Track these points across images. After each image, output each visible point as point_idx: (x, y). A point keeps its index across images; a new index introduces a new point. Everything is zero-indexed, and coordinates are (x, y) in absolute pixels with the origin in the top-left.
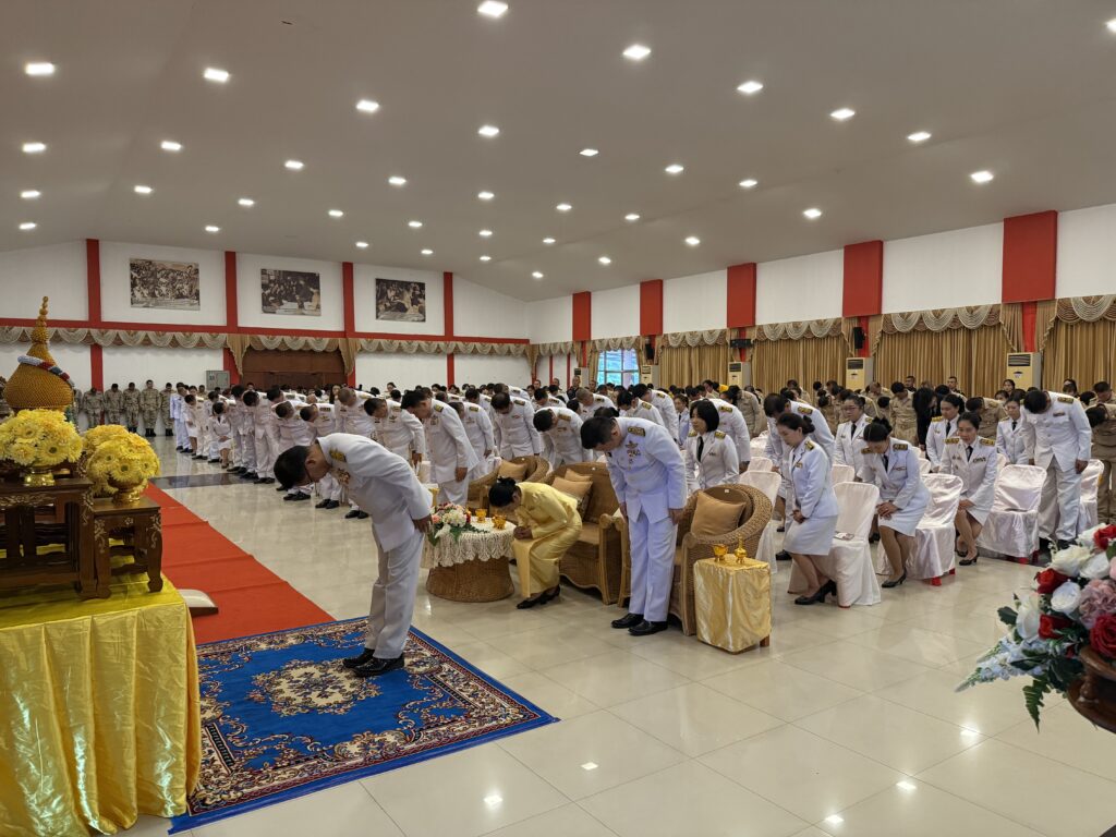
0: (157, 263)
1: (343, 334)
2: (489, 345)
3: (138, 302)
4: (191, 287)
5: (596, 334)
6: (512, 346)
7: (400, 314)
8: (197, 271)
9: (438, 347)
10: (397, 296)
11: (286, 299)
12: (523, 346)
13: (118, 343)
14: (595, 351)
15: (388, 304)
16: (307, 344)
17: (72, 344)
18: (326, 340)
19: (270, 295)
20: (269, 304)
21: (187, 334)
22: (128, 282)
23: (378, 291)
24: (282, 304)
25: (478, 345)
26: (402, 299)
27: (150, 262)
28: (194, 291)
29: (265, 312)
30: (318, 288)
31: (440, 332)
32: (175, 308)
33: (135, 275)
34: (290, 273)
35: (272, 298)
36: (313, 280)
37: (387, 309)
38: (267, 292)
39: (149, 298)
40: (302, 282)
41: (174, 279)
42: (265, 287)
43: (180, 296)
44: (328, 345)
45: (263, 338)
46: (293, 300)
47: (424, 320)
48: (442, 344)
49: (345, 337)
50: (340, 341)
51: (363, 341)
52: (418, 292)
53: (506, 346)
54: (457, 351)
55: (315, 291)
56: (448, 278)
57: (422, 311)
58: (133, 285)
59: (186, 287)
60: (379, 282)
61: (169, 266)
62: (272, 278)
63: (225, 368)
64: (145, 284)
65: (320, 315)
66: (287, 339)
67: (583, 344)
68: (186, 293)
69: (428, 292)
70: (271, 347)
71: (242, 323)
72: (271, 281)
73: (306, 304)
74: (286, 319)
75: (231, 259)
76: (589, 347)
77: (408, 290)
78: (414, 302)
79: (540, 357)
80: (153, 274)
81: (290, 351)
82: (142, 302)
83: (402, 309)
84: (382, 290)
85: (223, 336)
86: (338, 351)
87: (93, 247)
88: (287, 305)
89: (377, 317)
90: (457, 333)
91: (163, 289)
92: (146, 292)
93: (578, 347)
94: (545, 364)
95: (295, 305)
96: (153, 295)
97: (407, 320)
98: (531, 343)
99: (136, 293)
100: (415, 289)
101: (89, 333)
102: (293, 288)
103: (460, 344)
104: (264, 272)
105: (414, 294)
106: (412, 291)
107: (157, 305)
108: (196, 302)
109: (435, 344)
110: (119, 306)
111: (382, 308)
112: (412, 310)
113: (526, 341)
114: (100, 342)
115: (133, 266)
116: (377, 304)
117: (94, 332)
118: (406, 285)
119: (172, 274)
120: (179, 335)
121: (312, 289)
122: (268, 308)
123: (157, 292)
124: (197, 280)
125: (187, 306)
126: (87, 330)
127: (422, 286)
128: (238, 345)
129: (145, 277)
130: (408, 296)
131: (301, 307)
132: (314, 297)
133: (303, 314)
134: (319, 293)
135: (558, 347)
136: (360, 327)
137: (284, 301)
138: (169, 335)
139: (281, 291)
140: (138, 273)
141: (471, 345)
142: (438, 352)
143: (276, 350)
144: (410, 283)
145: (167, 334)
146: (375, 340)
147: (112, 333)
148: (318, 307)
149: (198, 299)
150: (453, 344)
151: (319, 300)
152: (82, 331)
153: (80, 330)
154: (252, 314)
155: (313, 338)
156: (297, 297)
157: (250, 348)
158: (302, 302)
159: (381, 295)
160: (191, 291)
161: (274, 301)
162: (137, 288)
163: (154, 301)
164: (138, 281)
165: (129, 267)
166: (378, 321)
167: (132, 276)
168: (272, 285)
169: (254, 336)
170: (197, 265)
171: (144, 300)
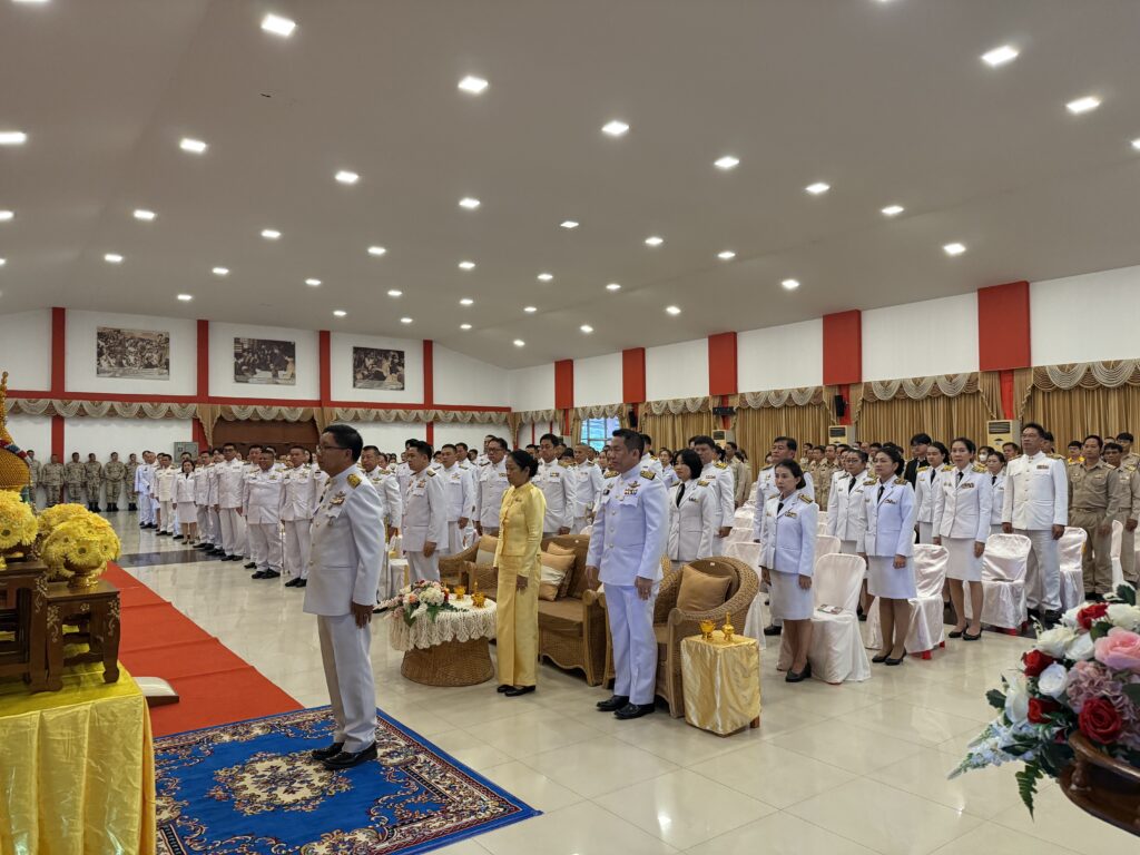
0: (126, 332)
1: (319, 404)
2: (469, 414)
3: (104, 372)
4: (161, 356)
5: (579, 402)
6: (493, 414)
7: (377, 382)
8: (167, 340)
9: (417, 416)
10: (374, 364)
11: (260, 368)
12: (504, 414)
13: (82, 414)
14: (578, 419)
15: (366, 373)
16: (280, 414)
17: (31, 415)
18: (300, 410)
19: (243, 364)
20: (242, 373)
21: (156, 404)
22: (95, 351)
23: (355, 360)
24: (255, 373)
25: (458, 413)
26: (380, 367)
27: (119, 331)
28: (164, 361)
29: (237, 381)
30: (293, 356)
31: (420, 400)
32: (142, 378)
33: (102, 344)
34: (265, 342)
35: (244, 368)
36: (288, 349)
37: (365, 377)
38: (242, 360)
39: (116, 368)
40: (276, 351)
41: (143, 348)
42: (237, 356)
43: (149, 366)
44: (302, 415)
45: (235, 408)
46: (268, 369)
47: (403, 389)
48: (421, 412)
49: (320, 406)
50: (315, 410)
51: (339, 408)
52: (396, 361)
53: (487, 414)
54: (437, 419)
55: (290, 360)
56: (428, 347)
57: (401, 379)
58: (100, 354)
59: (155, 356)
60: (356, 350)
61: (138, 335)
62: (246, 347)
63: (194, 439)
64: (112, 353)
65: (294, 384)
66: (260, 408)
67: (566, 412)
68: (155, 362)
69: (407, 360)
70: (243, 417)
72: (244, 350)
73: (281, 373)
74: (260, 388)
75: (203, 328)
76: (572, 414)
77: (387, 358)
78: (393, 370)
79: (522, 425)
80: (121, 343)
81: (262, 421)
82: (108, 372)
83: (380, 377)
84: (360, 358)
85: (193, 407)
86: (313, 420)
87: (59, 317)
88: (260, 374)
89: (354, 386)
90: (436, 401)
91: (132, 358)
92: (113, 361)
93: (560, 416)
94: (528, 431)
95: (269, 374)
96: (121, 365)
97: (385, 389)
98: (514, 411)
99: (102, 361)
100: (393, 357)
101: (51, 404)
102: (268, 356)
103: (440, 412)
104: (237, 341)
105: (392, 362)
106: (390, 359)
107: (122, 375)
108: (165, 371)
109: (414, 412)
110: (83, 375)
111: (359, 376)
112: (391, 379)
113: (508, 409)
114: (63, 413)
115: (101, 335)
116: (355, 373)
117: (57, 403)
118: (385, 353)
119: (140, 343)
120: (147, 406)
121: (286, 358)
122: (241, 378)
123: (124, 362)
124: (167, 349)
125: (157, 376)
126: (49, 400)
127: (401, 354)
128: (208, 416)
129: (112, 346)
130: (386, 365)
131: (275, 376)
132: (289, 366)
133: (277, 383)
134: (294, 362)
135: (540, 415)
136: (336, 396)
137: (257, 370)
138: (136, 406)
139: (255, 360)
140: (106, 342)
141: (451, 414)
142: (417, 420)
143: (248, 420)
144: (388, 351)
145: (134, 404)
146: (351, 409)
147: (75, 403)
148: (293, 376)
149: (168, 368)
150: (432, 413)
151: (294, 369)
152: (43, 402)
153: (41, 400)
154: (224, 384)
155: (287, 408)
156: (272, 366)
157: (221, 418)
158: (276, 371)
159: (358, 364)
160: (160, 360)
161: (247, 370)
162: (104, 357)
163: (121, 371)
164: (105, 350)
165: (96, 336)
166: (355, 390)
167: (98, 345)
168: (245, 354)
169: (226, 406)
170: (168, 333)
171: (111, 369)
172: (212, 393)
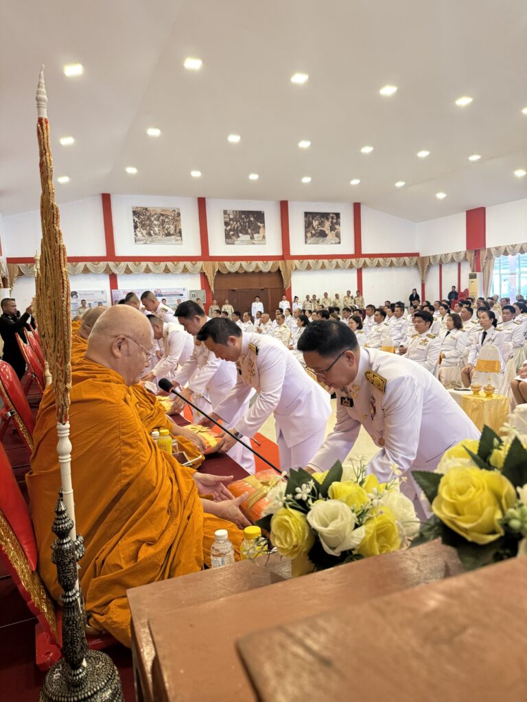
0: (151, 209)
2: (389, 260)
3: (140, 240)
4: (176, 227)
5: (491, 242)
6: (407, 259)
7: (322, 239)
8: (179, 214)
9: (351, 264)
10: (320, 225)
11: (241, 233)
12: (415, 259)
13: (128, 271)
14: (490, 257)
15: (313, 232)
16: (257, 267)
17: (96, 273)
18: (271, 263)
19: (230, 230)
20: (230, 236)
21: (175, 263)
22: (132, 224)
23: (306, 222)
24: (239, 237)
25: (381, 260)
26: (323, 227)
27: (146, 209)
28: (178, 230)
29: (228, 243)
30: (263, 222)
31: (351, 251)
32: (165, 244)
33: (136, 219)
34: (243, 212)
35: (231, 233)
36: (259, 216)
37: (313, 235)
38: (229, 227)
39: (147, 237)
40: (252, 219)
41: (163, 221)
42: (226, 224)
43: (168, 234)
44: (272, 267)
45: (227, 264)
46: (247, 233)
47: (339, 243)
48: (354, 260)
49: (283, 259)
50: (280, 263)
51: (296, 262)
52: (335, 221)
53: (402, 259)
54: (365, 265)
55: (261, 225)
56: (357, 207)
57: (338, 235)
58: (136, 227)
59: (172, 227)
60: (306, 214)
61: (159, 211)
62: (231, 217)
63: (202, 289)
64: (143, 226)
65: (265, 244)
66: (244, 263)
67: (477, 253)
68: (172, 231)
69: (342, 220)
70: (233, 270)
71: (212, 253)
72: (230, 220)
73: (255, 236)
74: (243, 247)
75: (202, 202)
77: (328, 220)
78: (332, 229)
80: (149, 219)
81: (246, 273)
82: (142, 240)
83: (323, 234)
84: (309, 221)
85: (200, 264)
86: (279, 271)
87: (106, 199)
88: (243, 237)
89: (306, 242)
90: (364, 252)
91: (156, 229)
92: (144, 232)
93: (471, 256)
94: (434, 273)
95: (248, 237)
96: (150, 234)
97: (327, 243)
98: (421, 255)
99: (138, 233)
100: (332, 218)
101: (108, 265)
102: (248, 222)
103: (367, 260)
104: (225, 212)
105: (332, 222)
106: (330, 220)
107: (152, 242)
108: (179, 238)
109: (349, 261)
110: (126, 244)
111: (309, 235)
112: (331, 235)
113: (417, 255)
114: (115, 271)
115: (135, 213)
116: (306, 232)
117: (111, 264)
118: (325, 216)
119: (161, 218)
120: (170, 264)
121: (259, 224)
122: (229, 241)
123: (152, 232)
124: (179, 221)
125: (174, 242)
126: (106, 263)
127: (338, 215)
128: (210, 269)
129: (142, 219)
130: (327, 224)
131: (252, 238)
132: (261, 230)
133: (254, 244)
134: (264, 227)
135: (439, 259)
136: (294, 252)
137: (240, 235)
138: (163, 264)
139: (238, 227)
140: (138, 217)
141: (376, 260)
142: (351, 267)
143: (237, 273)
144: (329, 214)
145: (162, 263)
146: (305, 261)
147: (123, 264)
148: (264, 237)
149: (181, 236)
150: (362, 260)
151: (264, 232)
152: (103, 264)
153: (101, 263)
154: (218, 247)
155: (261, 262)
156: (249, 231)
157: (219, 271)
158: (253, 234)
159: (308, 225)
160: (176, 230)
161: (233, 235)
162: (138, 229)
163: (150, 239)
164: (139, 224)
165: (132, 214)
166: (307, 245)
167: (134, 220)
168: (231, 222)
169: (221, 262)
170: (179, 209)
171: (144, 238)
172: (211, 254)
